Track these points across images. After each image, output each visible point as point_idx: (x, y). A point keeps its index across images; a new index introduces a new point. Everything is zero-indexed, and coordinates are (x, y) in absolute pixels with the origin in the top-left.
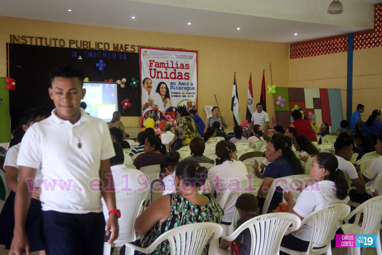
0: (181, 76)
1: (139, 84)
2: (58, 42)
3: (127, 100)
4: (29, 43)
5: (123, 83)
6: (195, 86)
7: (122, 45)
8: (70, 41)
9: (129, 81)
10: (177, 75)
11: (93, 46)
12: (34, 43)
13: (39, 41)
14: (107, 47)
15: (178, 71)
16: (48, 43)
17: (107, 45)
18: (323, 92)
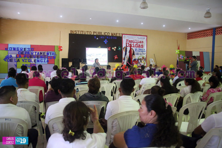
0: (140, 46)
1: (122, 49)
2: (89, 33)
3: (116, 56)
4: (77, 33)
5: (115, 49)
6: (146, 50)
7: (115, 33)
8: (94, 32)
9: (117, 48)
10: (138, 46)
11: (103, 34)
12: (79, 33)
13: (81, 32)
14: (108, 34)
15: (138, 44)
16: (85, 33)
17: (108, 33)
18: (201, 53)
